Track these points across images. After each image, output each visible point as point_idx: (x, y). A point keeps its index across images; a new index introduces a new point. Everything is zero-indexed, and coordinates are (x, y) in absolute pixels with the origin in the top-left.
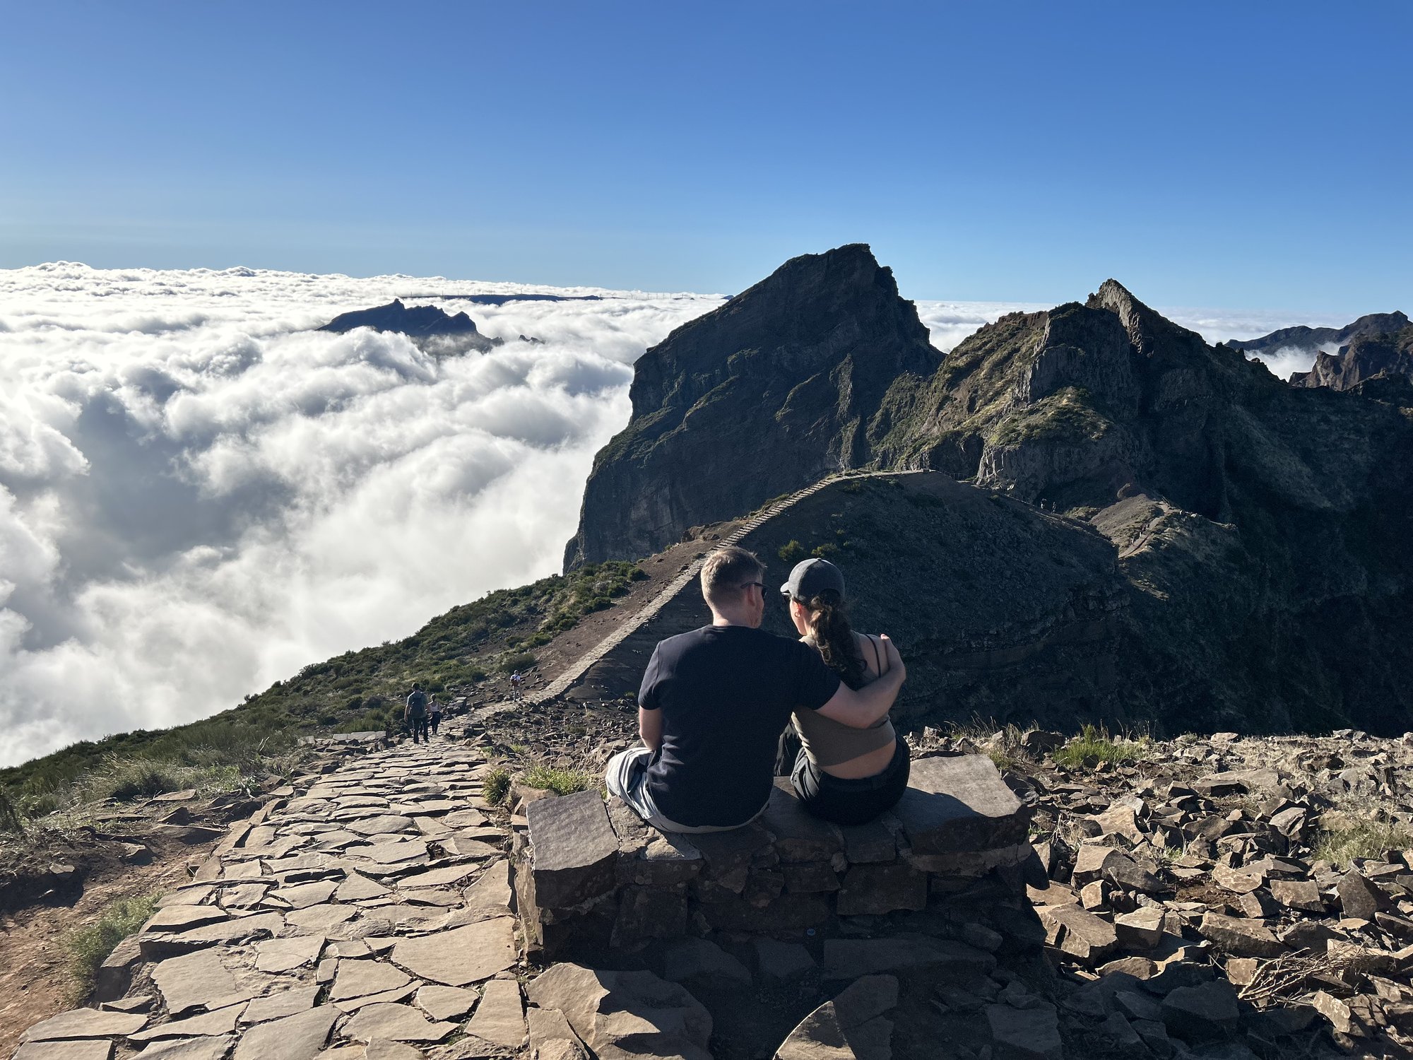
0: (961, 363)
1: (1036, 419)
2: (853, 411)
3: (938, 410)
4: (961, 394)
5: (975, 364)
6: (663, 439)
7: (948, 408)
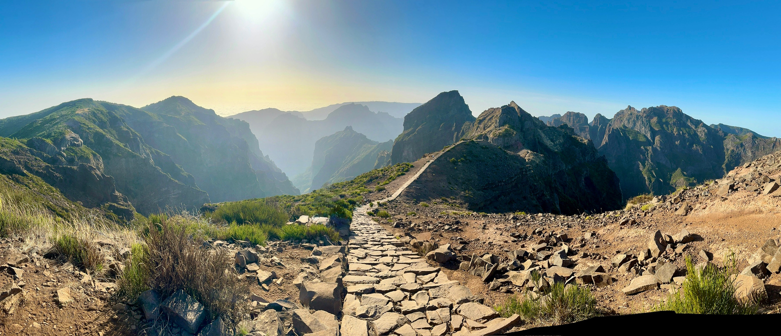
0: (481, 118)
1: (500, 131)
2: (456, 130)
3: (477, 129)
4: (482, 126)
5: (484, 119)
6: (411, 136)
7: (479, 129)
